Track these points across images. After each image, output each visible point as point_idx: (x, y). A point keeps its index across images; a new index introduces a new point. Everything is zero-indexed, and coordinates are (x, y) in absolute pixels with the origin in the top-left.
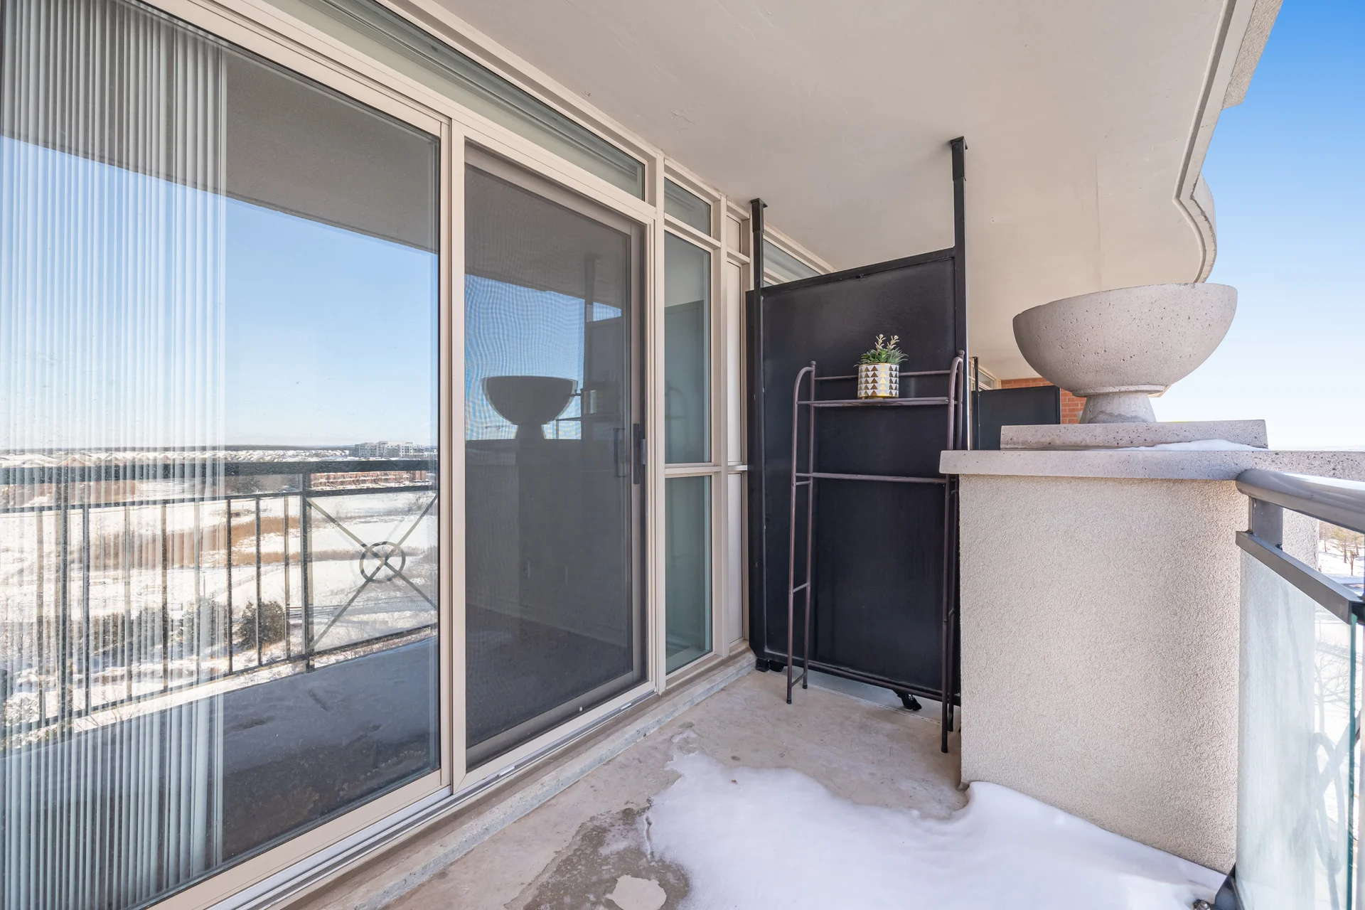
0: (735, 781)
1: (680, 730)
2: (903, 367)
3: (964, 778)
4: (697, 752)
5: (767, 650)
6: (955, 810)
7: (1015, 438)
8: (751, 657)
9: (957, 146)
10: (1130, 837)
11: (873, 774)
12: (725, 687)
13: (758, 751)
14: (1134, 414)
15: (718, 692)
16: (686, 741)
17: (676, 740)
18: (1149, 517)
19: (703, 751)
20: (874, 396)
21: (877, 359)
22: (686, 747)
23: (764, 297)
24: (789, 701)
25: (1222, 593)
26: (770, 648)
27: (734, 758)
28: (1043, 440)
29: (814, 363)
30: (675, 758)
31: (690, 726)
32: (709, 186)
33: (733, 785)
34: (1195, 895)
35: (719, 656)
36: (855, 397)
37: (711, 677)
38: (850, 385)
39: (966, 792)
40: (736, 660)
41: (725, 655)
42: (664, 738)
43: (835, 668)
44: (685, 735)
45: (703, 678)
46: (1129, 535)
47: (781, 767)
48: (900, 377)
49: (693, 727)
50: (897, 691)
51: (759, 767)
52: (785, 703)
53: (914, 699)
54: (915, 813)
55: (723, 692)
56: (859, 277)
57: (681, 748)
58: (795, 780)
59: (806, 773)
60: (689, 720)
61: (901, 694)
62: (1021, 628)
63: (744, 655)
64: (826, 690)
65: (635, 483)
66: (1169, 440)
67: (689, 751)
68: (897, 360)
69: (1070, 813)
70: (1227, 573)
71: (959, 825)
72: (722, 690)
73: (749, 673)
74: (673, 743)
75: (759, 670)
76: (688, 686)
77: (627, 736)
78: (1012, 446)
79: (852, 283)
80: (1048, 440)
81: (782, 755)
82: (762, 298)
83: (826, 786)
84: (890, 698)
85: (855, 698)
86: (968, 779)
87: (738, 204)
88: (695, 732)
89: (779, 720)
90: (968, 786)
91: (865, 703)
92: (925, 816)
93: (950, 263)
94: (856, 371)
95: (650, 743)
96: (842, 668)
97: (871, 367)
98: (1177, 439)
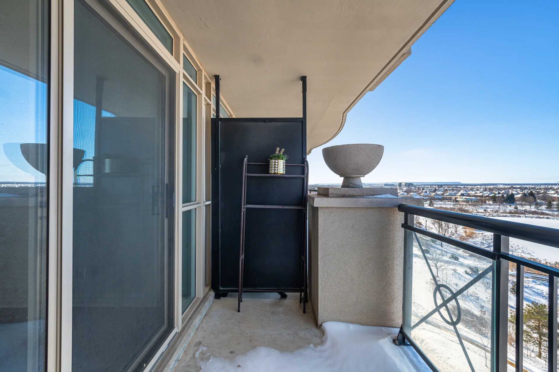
0: (239, 366)
1: (196, 348)
2: (287, 161)
3: (319, 323)
4: (212, 358)
5: (221, 288)
6: (322, 338)
7: (334, 193)
8: (212, 294)
9: (304, 79)
10: (369, 325)
11: (288, 334)
12: (206, 313)
13: (239, 343)
14: (359, 184)
15: (204, 318)
16: (202, 353)
17: (197, 355)
18: (374, 219)
19: (215, 356)
20: (277, 173)
21: (278, 157)
22: (205, 358)
23: (221, 122)
24: (239, 311)
25: (392, 241)
26: (222, 287)
27: (231, 352)
28: (342, 193)
29: (247, 156)
30: (203, 367)
31: (200, 343)
32: (199, 62)
33: (239, 369)
34: (392, 338)
35: (199, 298)
36: (268, 173)
37: (200, 311)
38: (266, 168)
39: (321, 328)
40: (206, 298)
41: (202, 297)
42: (190, 357)
43: (254, 289)
44: (200, 350)
45: (197, 313)
46: (369, 225)
47: (254, 348)
48: (286, 165)
49: (202, 343)
50: (278, 292)
51: (245, 352)
52: (237, 312)
53: (285, 293)
54: (312, 345)
55: (206, 317)
56: (266, 122)
57: (202, 359)
58: (263, 351)
59: (265, 346)
60: (197, 340)
61: (280, 293)
62: (338, 262)
63: (209, 294)
64: (250, 299)
65: (166, 218)
66: (376, 194)
67: (208, 359)
68: (285, 159)
69: (353, 323)
70: (393, 235)
71: (328, 344)
72: (205, 315)
73: (213, 302)
74: (196, 358)
75: (217, 299)
76: (192, 320)
77: (171, 367)
78: (333, 195)
79: (262, 124)
80: (343, 193)
81: (251, 341)
82: (220, 123)
83: (276, 348)
84: (276, 295)
85: (263, 300)
86: (321, 322)
87: (208, 75)
88: (205, 346)
89: (239, 322)
90: (321, 325)
91: (267, 301)
92: (316, 345)
93: (301, 123)
94: (269, 162)
95: (183, 364)
96: (257, 288)
97: (277, 161)
98: (377, 194)
